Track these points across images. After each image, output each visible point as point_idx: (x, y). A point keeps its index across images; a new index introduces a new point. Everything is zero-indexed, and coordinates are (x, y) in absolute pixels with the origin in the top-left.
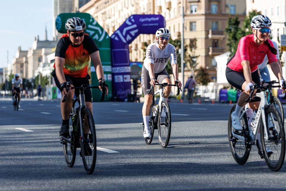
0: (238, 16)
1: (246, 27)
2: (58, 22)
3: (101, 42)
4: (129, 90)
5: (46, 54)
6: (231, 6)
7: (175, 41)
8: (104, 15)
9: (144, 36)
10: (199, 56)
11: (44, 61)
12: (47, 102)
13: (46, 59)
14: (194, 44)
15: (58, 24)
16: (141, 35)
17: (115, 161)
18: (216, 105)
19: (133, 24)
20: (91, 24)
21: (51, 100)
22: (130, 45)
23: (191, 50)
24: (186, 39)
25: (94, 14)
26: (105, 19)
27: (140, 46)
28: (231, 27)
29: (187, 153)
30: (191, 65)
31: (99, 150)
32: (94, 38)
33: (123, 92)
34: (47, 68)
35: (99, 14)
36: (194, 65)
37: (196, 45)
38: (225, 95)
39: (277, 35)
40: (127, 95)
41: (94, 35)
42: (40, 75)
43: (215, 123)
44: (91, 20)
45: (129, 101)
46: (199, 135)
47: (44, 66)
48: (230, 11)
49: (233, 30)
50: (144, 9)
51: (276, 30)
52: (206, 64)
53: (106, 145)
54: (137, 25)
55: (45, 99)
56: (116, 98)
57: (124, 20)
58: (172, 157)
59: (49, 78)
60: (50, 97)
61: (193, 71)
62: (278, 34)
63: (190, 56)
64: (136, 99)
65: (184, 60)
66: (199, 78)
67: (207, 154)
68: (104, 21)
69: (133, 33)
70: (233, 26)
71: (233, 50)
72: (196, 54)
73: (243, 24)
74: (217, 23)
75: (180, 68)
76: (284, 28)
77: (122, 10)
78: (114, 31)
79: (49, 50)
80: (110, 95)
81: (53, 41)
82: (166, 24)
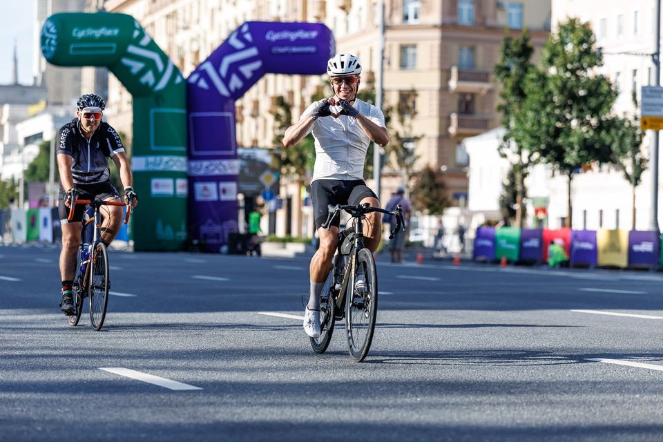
0: (530, 32)
1: (551, 62)
2: (47, 35)
3: (161, 91)
4: (231, 222)
5: (14, 121)
6: (512, 5)
8: (170, 21)
9: (276, 80)
10: (423, 136)
11: (6, 138)
12: (12, 249)
13: (14, 135)
14: (410, 104)
15: (47, 41)
16: (270, 77)
17: (189, 413)
18: (466, 268)
19: (248, 45)
20: (136, 42)
21: (23, 243)
22: (238, 103)
23: (402, 121)
24: (389, 91)
25: (145, 16)
26: (175, 30)
27: (265, 105)
28: (508, 62)
29: (383, 394)
30: (401, 161)
31: (147, 383)
32: (143, 80)
33: (217, 229)
34: (15, 157)
35: (159, 18)
36: (408, 161)
37: (414, 107)
38: (488, 243)
39: (629, 88)
40: (226, 236)
41: (142, 72)
43: (459, 318)
44: (136, 33)
45: (233, 251)
46: (416, 349)
47: (7, 153)
48: (508, 18)
49: (514, 70)
50: (279, 7)
51: (631, 74)
52: (442, 159)
53: (165, 368)
54: (259, 50)
55: (7, 239)
56: (198, 243)
57: (224, 36)
58: (341, 405)
59: (18, 185)
60: (21, 237)
61: (406, 177)
62: (635, 84)
63: (397, 135)
64: (251, 248)
66: (421, 195)
67: (435, 399)
68: (170, 35)
70: (516, 59)
71: (513, 124)
72: (416, 132)
73: (542, 54)
74: (472, 49)
75: (370, 168)
76: (650, 69)
77: (220, 9)
78: (197, 63)
79: (20, 111)
80: (182, 235)
81: (34, 87)
82: (335, 48)
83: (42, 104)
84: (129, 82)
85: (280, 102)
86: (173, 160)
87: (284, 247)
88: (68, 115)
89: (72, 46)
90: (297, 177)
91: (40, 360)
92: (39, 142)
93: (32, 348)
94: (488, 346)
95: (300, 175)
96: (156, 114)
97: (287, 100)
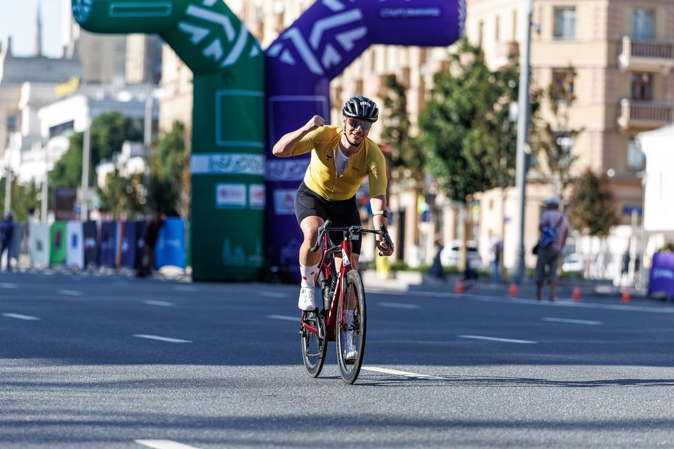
3: (231, 67)
5: (36, 105)
7: (496, 75)
9: (386, 53)
10: (583, 129)
11: (25, 128)
12: (30, 277)
13: (35, 123)
14: (567, 87)
16: (379, 49)
18: (637, 308)
19: (348, 7)
20: (198, 2)
21: (45, 268)
22: (335, 83)
23: (555, 109)
24: (538, 68)
27: (372, 85)
30: (553, 163)
32: (207, 52)
34: (36, 153)
36: (563, 162)
37: (572, 90)
38: (668, 274)
41: (206, 41)
42: (10, 180)
46: (565, 418)
47: (26, 147)
52: (607, 161)
54: (363, 12)
55: (23, 263)
56: (277, 270)
59: (40, 190)
60: (42, 260)
61: (559, 185)
63: (548, 128)
65: (527, 141)
66: (580, 208)
69: (346, 40)
72: (573, 124)
74: (651, 13)
75: (511, 172)
78: (281, 29)
79: (45, 91)
80: (257, 259)
81: (63, 60)
82: (465, 10)
83: (74, 83)
84: (190, 54)
85: (391, 82)
86: (246, 159)
87: (394, 277)
88: (108, 99)
89: (113, 6)
90: (412, 183)
91: (57, 429)
92: (69, 133)
93: (48, 412)
94: (661, 416)
95: (417, 180)
96: (223, 97)
97: (400, 78)
